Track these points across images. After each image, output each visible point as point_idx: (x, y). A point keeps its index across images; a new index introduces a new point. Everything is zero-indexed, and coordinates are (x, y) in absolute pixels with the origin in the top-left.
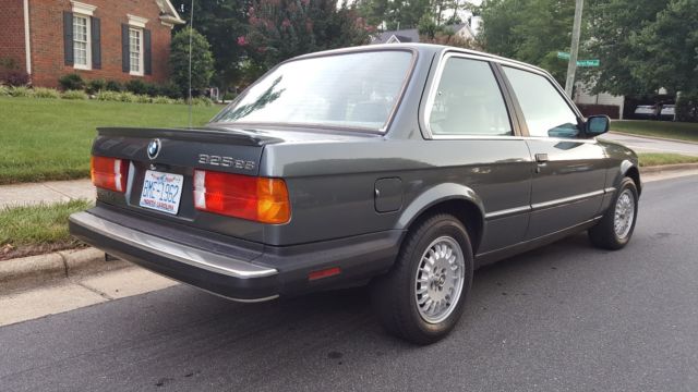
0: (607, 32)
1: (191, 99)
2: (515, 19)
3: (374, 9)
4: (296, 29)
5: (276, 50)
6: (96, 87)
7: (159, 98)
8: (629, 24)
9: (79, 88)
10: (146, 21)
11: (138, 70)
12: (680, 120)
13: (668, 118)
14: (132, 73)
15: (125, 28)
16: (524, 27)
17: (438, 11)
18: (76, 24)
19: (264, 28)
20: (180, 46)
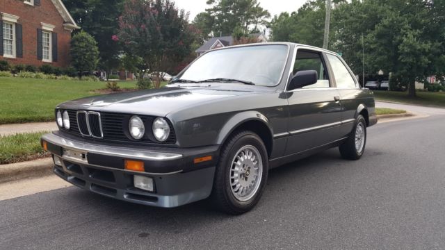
0: (347, 37)
1: (84, 77)
2: (292, 30)
3: (206, 24)
4: (150, 30)
5: (137, 43)
6: (19, 69)
7: (62, 76)
8: (359, 32)
9: (6, 70)
10: (54, 27)
11: (48, 58)
12: (392, 90)
13: (385, 89)
14: (44, 60)
15: (40, 32)
16: (298, 35)
17: (245, 25)
18: (5, 28)
19: (129, 29)
20: (77, 43)
